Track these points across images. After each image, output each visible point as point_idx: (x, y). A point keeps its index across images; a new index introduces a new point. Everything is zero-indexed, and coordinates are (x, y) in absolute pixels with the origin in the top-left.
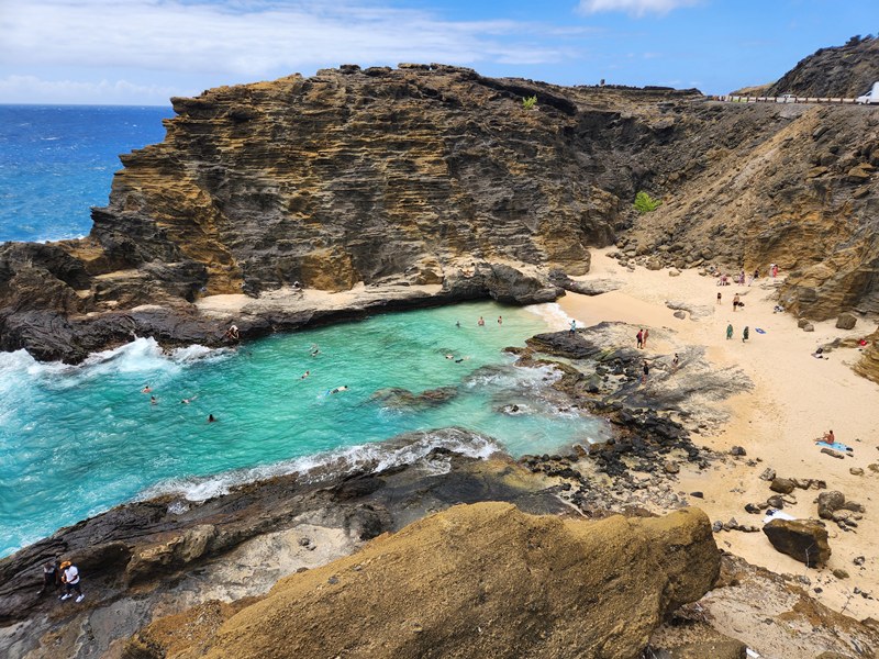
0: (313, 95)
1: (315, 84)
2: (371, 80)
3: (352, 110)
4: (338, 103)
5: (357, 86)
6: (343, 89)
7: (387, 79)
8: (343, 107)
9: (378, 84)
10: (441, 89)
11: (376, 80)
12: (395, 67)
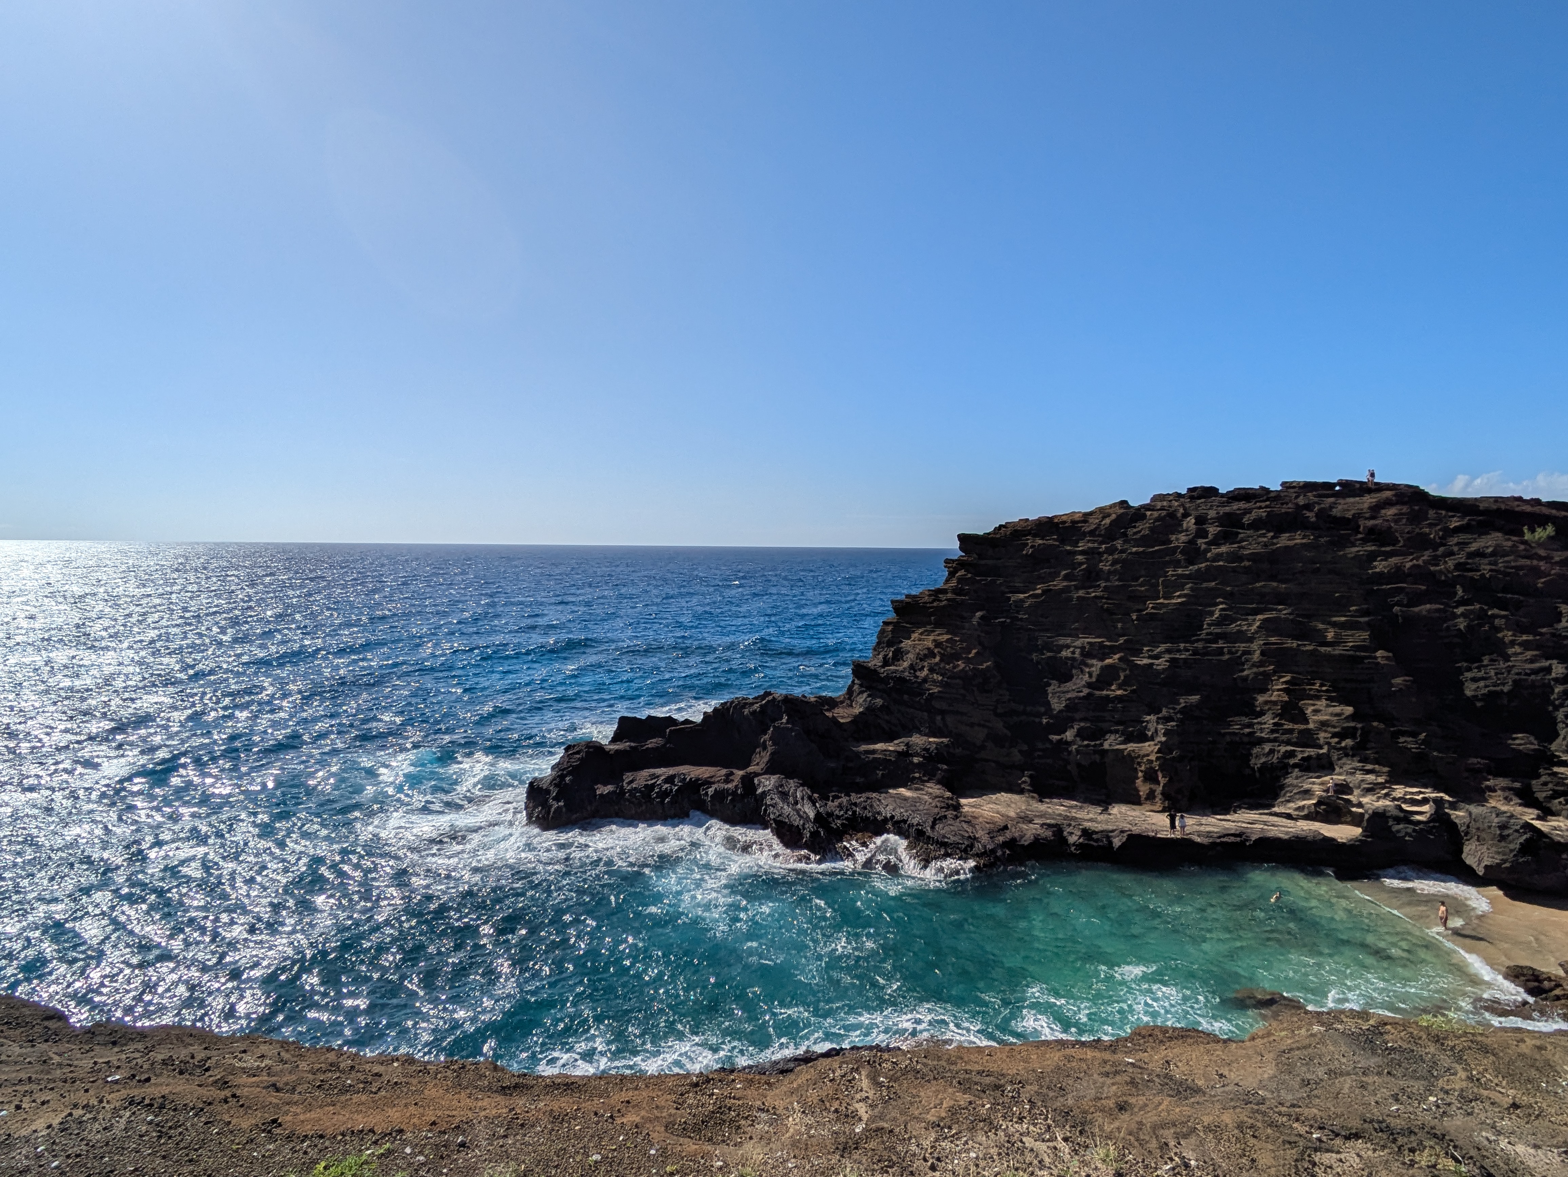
0: (1143, 528)
1: (1148, 513)
2: (1235, 506)
3: (1203, 546)
4: (1183, 538)
5: (1212, 514)
6: (1191, 520)
7: (1263, 504)
8: (1192, 542)
9: (1248, 511)
10: (1358, 516)
11: (1242, 505)
12: (1276, 487)
